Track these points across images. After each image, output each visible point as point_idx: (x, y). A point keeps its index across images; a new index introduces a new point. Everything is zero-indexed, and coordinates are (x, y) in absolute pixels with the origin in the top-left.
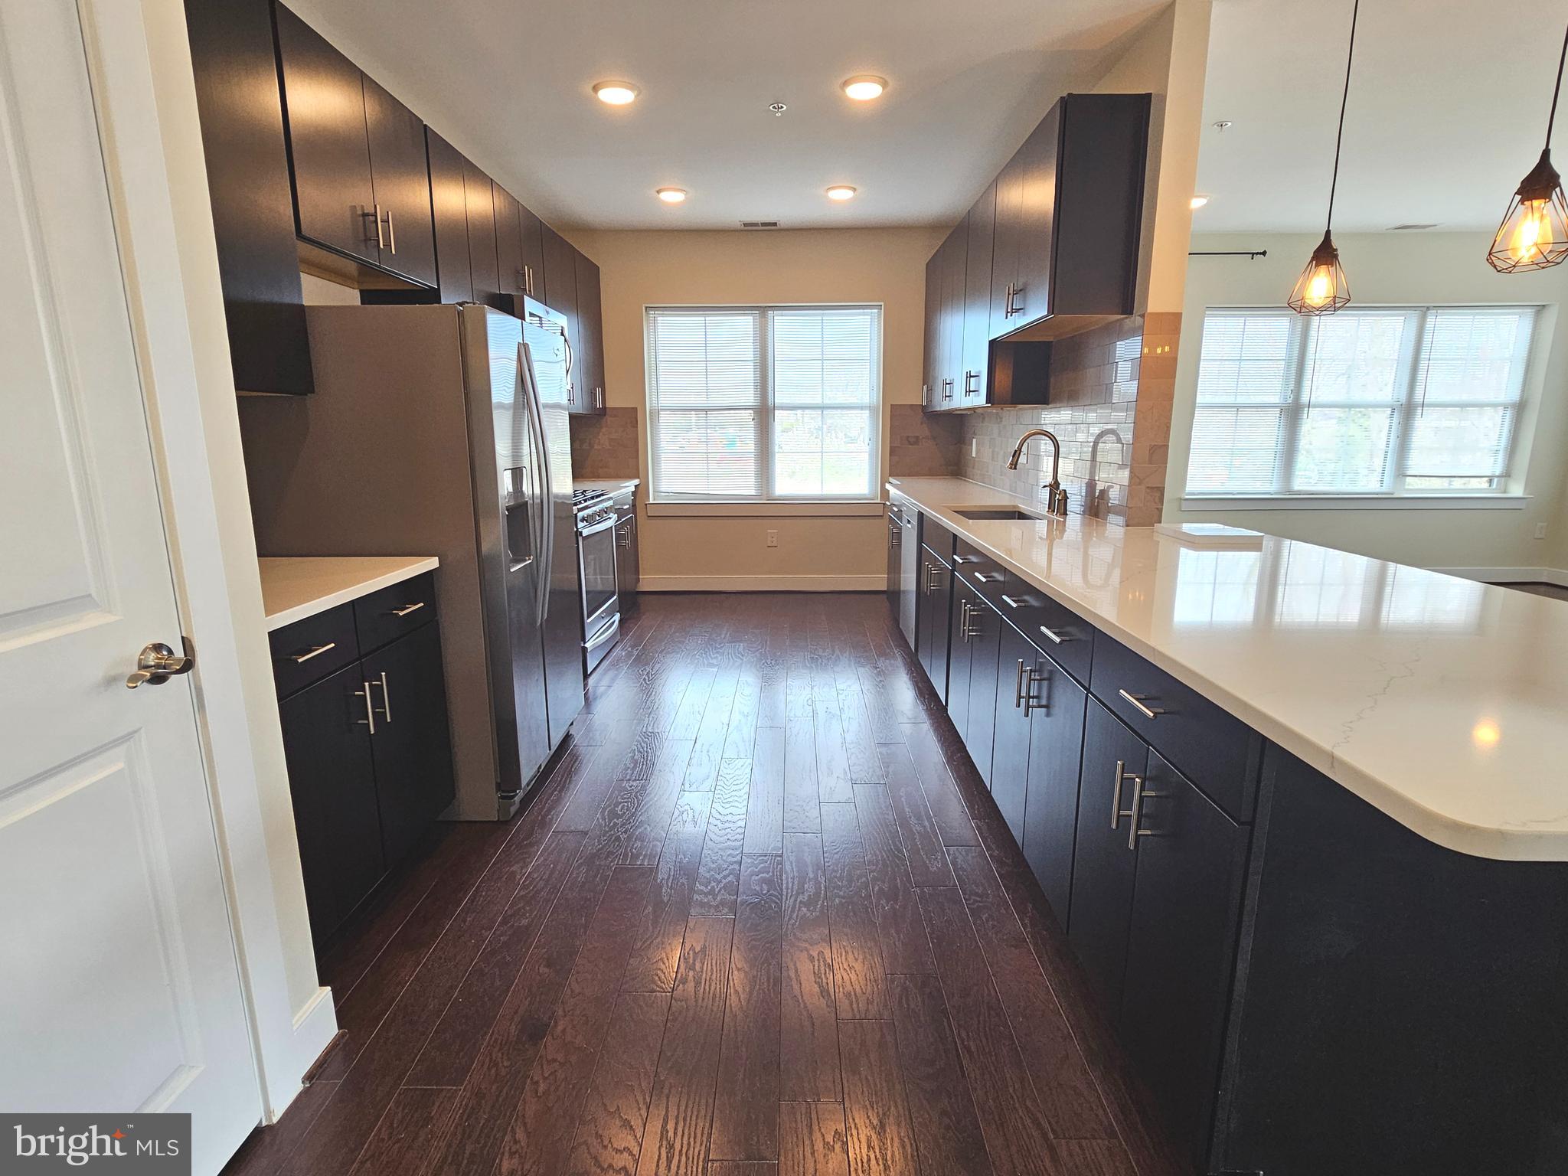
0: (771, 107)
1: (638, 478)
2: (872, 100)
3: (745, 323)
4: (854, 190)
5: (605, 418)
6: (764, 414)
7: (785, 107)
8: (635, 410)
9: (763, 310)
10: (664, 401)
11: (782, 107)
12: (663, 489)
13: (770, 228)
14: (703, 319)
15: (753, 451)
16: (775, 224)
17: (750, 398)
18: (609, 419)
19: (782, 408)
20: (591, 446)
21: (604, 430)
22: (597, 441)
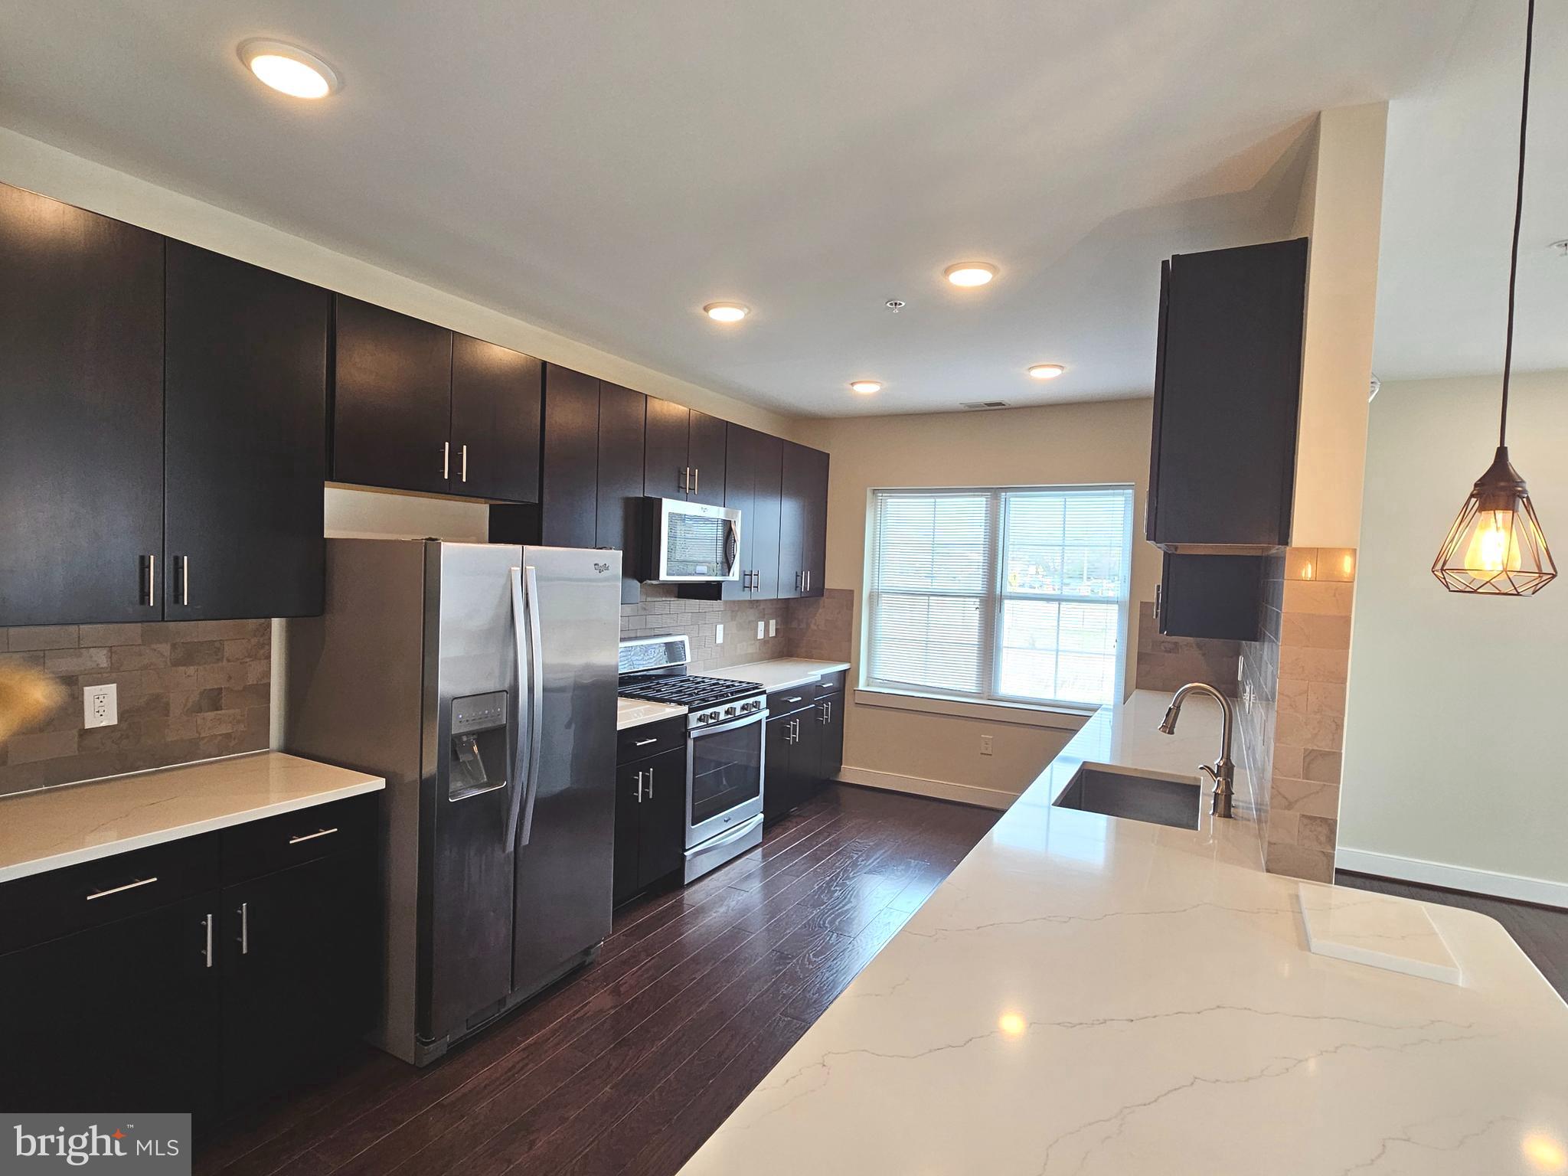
0: (888, 304)
1: (850, 662)
2: (982, 286)
3: (975, 506)
4: (1061, 367)
5: (823, 598)
6: (991, 604)
7: (903, 304)
8: (852, 592)
9: (994, 492)
10: (884, 584)
11: (900, 304)
12: (876, 676)
13: (996, 408)
14: (934, 500)
15: (977, 643)
16: (1000, 404)
17: (978, 585)
18: (825, 600)
19: (1011, 598)
20: (808, 625)
21: (820, 610)
22: (813, 621)
